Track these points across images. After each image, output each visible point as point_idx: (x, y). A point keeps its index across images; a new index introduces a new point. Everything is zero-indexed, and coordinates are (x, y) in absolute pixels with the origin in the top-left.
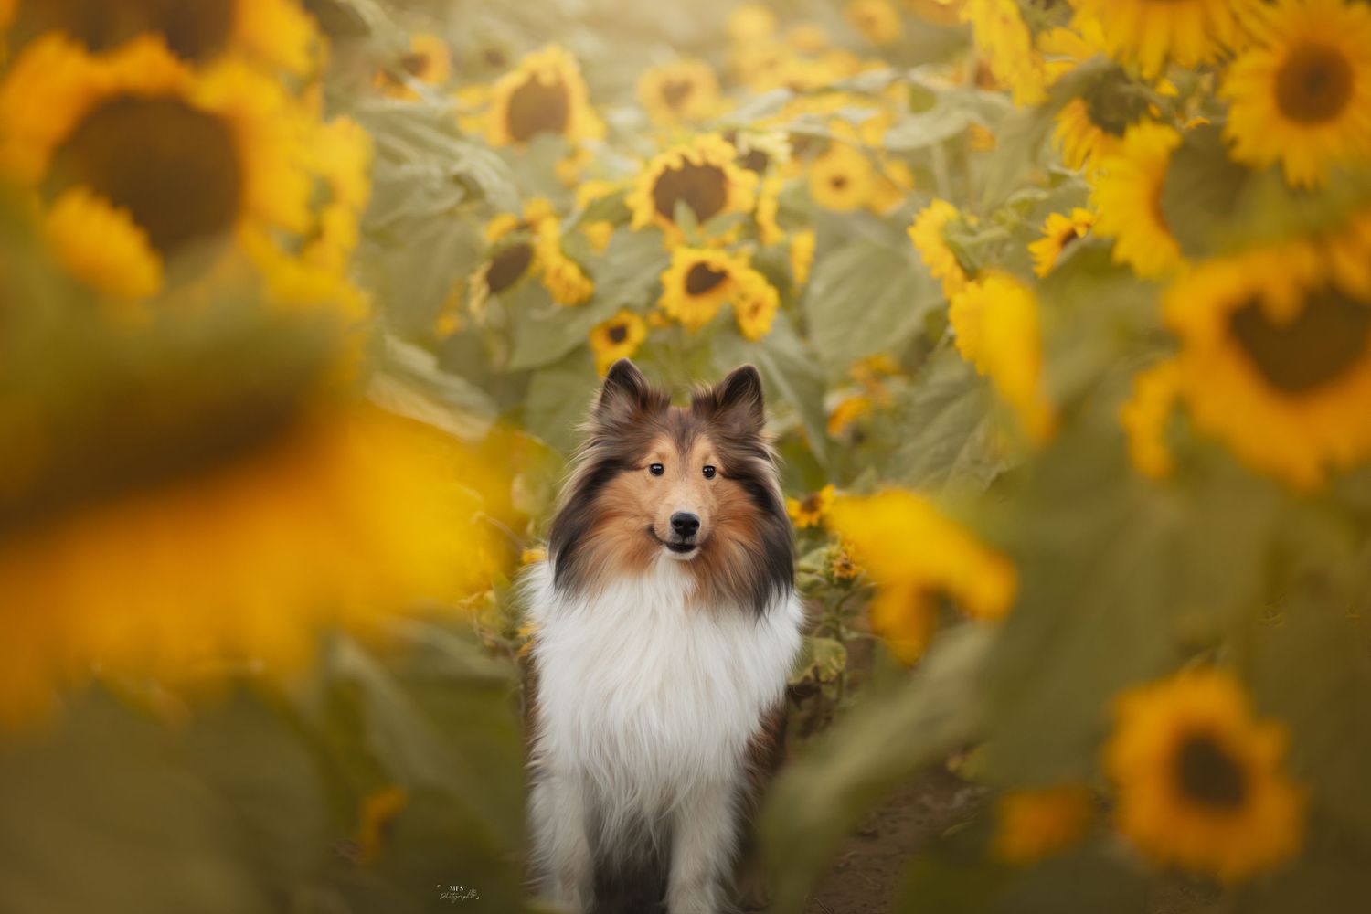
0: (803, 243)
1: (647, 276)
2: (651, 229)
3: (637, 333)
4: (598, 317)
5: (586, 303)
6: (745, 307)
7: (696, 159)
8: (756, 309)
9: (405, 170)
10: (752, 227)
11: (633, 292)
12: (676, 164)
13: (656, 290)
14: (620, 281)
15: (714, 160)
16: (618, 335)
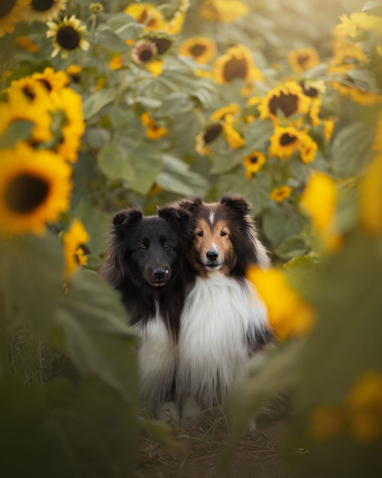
0: (329, 125)
1: (265, 138)
2: (268, 119)
3: (261, 160)
4: (246, 154)
5: (241, 148)
6: (303, 151)
7: (286, 92)
8: (308, 152)
9: (173, 96)
10: (308, 118)
11: (259, 144)
12: (278, 94)
13: (268, 144)
14: (254, 140)
15: (293, 92)
16: (254, 160)
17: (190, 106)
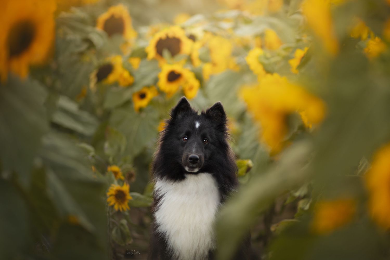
1: (153, 76)
2: (154, 60)
3: (150, 95)
4: (136, 90)
5: (131, 85)
6: (187, 87)
7: (171, 36)
8: (191, 88)
10: (190, 60)
11: (149, 81)
12: (163, 37)
13: (156, 80)
14: (143, 78)
15: (177, 36)
16: (142, 96)
17: (84, 47)
